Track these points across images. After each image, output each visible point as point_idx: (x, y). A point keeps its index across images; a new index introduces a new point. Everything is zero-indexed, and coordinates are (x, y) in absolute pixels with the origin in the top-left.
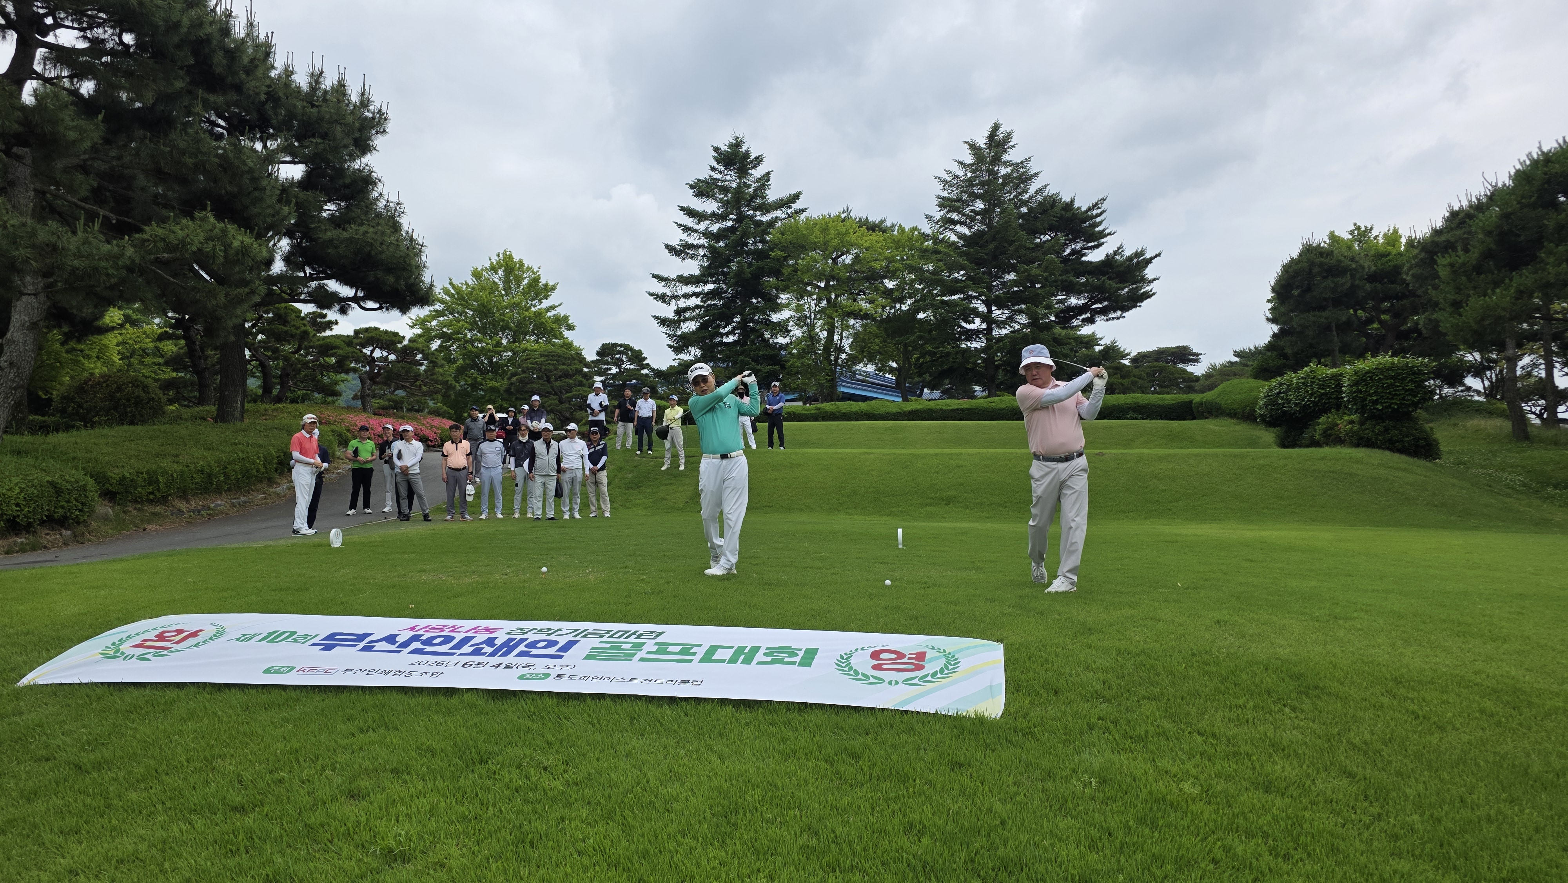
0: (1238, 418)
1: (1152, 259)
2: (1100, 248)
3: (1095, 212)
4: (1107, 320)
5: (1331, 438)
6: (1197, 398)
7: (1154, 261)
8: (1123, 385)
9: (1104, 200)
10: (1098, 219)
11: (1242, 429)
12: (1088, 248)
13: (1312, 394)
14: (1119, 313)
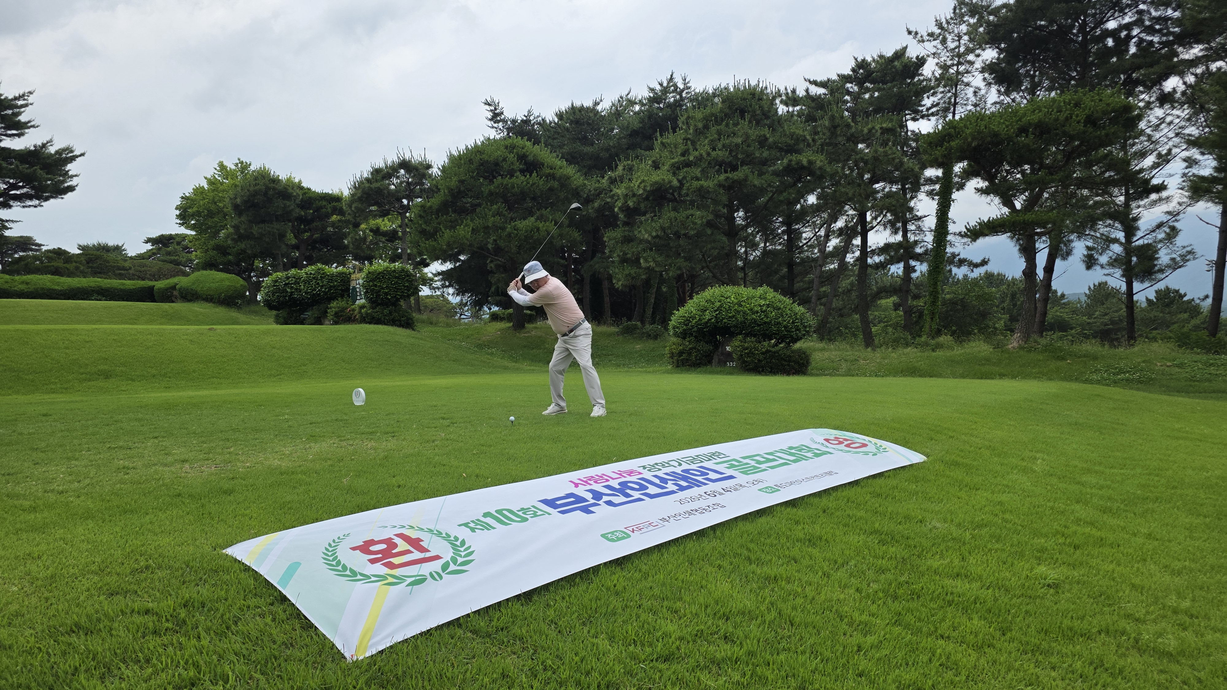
0: (214, 303)
1: (77, 156)
2: (22, 138)
3: (20, 103)
4: (24, 207)
5: (343, 318)
6: (160, 284)
7: (78, 159)
8: (68, 269)
9: (31, 93)
10: (22, 110)
11: (221, 311)
12: (6, 135)
13: (322, 286)
14: (37, 202)
